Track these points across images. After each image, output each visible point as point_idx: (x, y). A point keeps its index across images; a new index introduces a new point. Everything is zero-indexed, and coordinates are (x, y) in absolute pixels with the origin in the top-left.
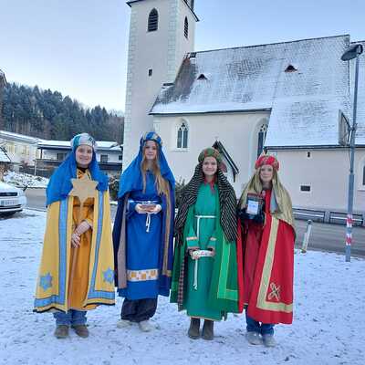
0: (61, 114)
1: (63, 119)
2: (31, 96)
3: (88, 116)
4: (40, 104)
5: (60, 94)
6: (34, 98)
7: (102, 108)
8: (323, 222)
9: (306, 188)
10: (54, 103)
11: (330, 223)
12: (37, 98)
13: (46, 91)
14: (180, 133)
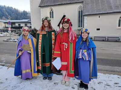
0: (13, 14)
1: (14, 15)
2: (3, 8)
3: (22, 14)
4: (6, 11)
5: (12, 8)
6: (4, 9)
7: (25, 11)
8: (105, 41)
9: (98, 29)
10: (11, 10)
11: (108, 41)
12: (5, 9)
13: (8, 7)
14: (50, 13)
